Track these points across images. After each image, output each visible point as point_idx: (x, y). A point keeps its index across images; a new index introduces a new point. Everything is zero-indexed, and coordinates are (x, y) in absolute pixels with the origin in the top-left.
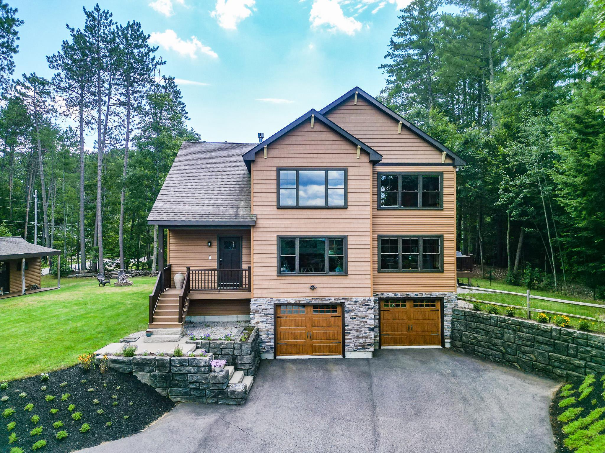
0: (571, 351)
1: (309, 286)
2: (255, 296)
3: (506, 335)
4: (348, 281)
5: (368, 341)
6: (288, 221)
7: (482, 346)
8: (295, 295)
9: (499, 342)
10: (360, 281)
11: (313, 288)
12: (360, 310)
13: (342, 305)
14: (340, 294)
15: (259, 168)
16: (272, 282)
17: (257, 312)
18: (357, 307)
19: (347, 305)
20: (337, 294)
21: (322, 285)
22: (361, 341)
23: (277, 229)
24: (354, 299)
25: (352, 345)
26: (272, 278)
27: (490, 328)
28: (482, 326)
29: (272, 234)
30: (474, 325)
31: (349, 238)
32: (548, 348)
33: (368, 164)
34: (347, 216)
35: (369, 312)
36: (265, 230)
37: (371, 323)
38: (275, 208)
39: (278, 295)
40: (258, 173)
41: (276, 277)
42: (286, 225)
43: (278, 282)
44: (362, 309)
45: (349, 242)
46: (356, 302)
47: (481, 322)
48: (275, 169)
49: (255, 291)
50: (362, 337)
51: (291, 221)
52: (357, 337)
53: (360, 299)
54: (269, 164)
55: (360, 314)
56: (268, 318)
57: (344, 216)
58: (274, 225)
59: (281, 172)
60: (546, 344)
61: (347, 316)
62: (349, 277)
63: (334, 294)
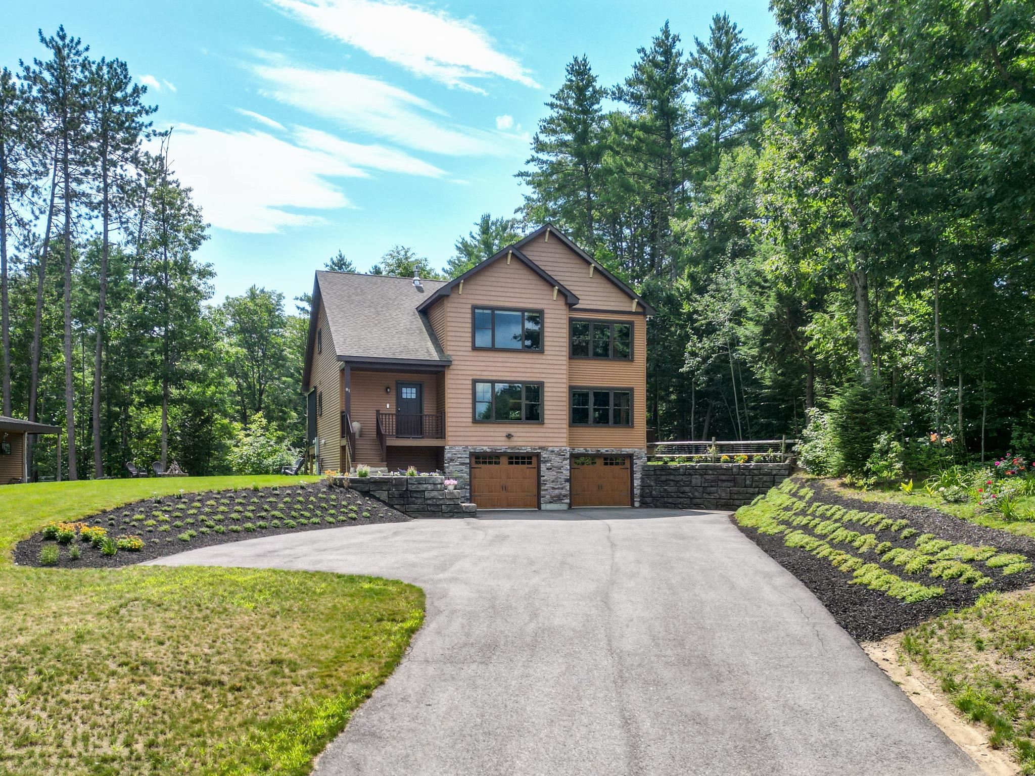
0: (748, 482)
1: (505, 434)
2: (450, 443)
3: (694, 481)
4: (544, 430)
5: (564, 492)
6: (483, 364)
7: (672, 497)
8: (491, 444)
9: (687, 489)
10: (556, 431)
11: (509, 436)
12: (556, 461)
13: (538, 455)
14: (537, 444)
15: (453, 305)
16: (468, 429)
17: (452, 460)
18: (553, 457)
19: (544, 455)
20: (533, 444)
21: (518, 434)
22: (557, 492)
23: (472, 373)
24: (550, 449)
25: (548, 496)
26: (467, 424)
27: (679, 478)
28: (672, 477)
29: (467, 377)
30: (663, 478)
31: (546, 385)
32: (729, 484)
33: (564, 307)
34: (543, 362)
35: (565, 462)
36: (460, 372)
37: (566, 473)
38: (470, 349)
39: (473, 443)
40: (452, 310)
41: (471, 424)
42: (482, 368)
43: (473, 429)
44: (558, 459)
45: (546, 389)
46: (553, 451)
47: (670, 474)
48: (470, 306)
49: (450, 438)
50: (558, 488)
51: (488, 364)
52: (553, 488)
53: (556, 449)
54: (464, 301)
55: (556, 464)
56: (463, 467)
57: (540, 361)
58: (469, 368)
59: (477, 311)
60: (728, 481)
61: (543, 467)
62: (545, 426)
63: (530, 444)
